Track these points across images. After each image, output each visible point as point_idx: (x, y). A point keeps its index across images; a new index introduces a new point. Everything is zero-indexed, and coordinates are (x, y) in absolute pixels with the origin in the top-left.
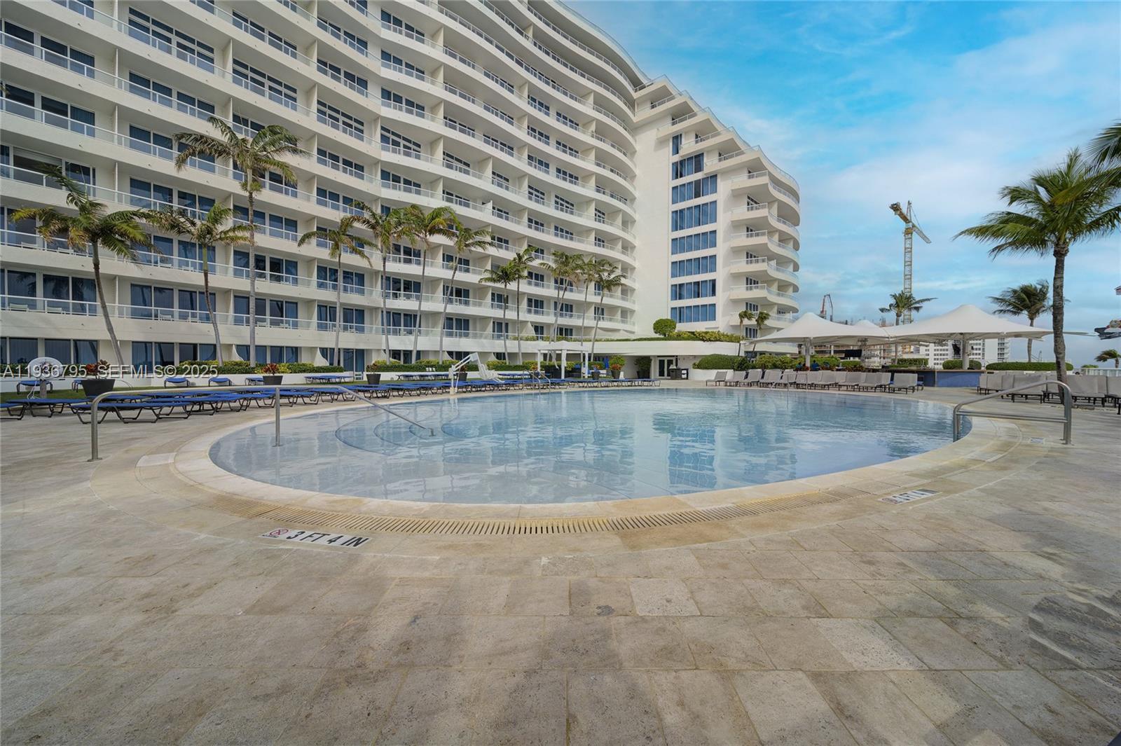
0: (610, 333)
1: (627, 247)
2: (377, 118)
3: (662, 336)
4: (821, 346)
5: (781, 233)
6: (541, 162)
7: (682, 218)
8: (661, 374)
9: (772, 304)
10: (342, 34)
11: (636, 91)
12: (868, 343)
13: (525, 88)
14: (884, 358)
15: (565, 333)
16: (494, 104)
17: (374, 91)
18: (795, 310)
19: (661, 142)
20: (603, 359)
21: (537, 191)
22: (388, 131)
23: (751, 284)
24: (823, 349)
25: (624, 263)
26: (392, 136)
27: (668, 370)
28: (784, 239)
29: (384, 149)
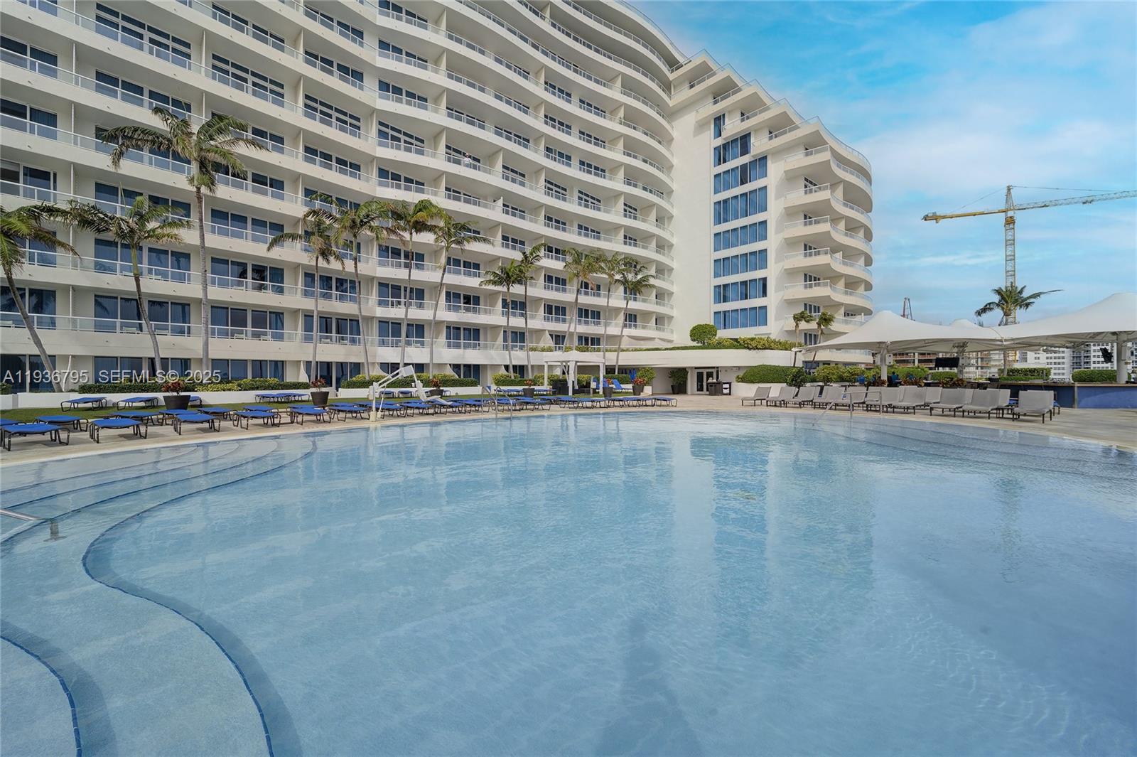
0: (642, 342)
1: (662, 246)
2: (373, 111)
3: (700, 344)
4: (903, 354)
5: (849, 220)
6: (561, 155)
7: (726, 210)
8: (700, 389)
9: (839, 305)
10: (335, 24)
11: (672, 72)
12: (967, 349)
13: (542, 73)
14: (982, 368)
15: (588, 342)
16: (506, 92)
17: (371, 83)
18: (868, 312)
19: (701, 126)
20: (630, 372)
21: (556, 186)
22: (387, 126)
23: (810, 281)
24: (905, 358)
25: (658, 263)
26: (390, 131)
27: (707, 384)
28: (852, 227)
29: (380, 144)
